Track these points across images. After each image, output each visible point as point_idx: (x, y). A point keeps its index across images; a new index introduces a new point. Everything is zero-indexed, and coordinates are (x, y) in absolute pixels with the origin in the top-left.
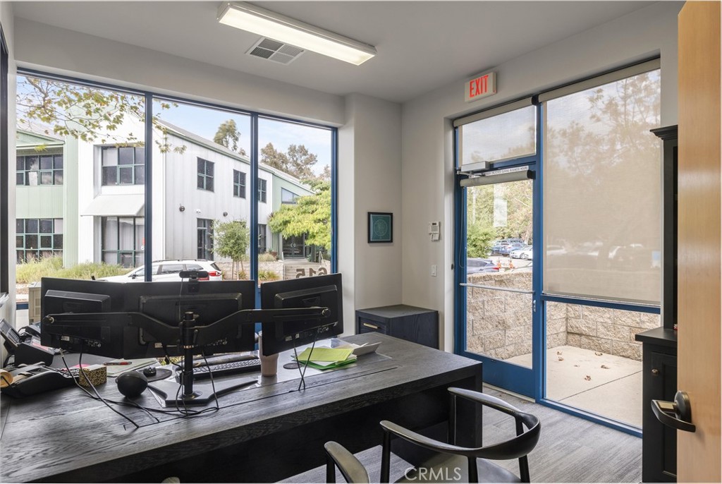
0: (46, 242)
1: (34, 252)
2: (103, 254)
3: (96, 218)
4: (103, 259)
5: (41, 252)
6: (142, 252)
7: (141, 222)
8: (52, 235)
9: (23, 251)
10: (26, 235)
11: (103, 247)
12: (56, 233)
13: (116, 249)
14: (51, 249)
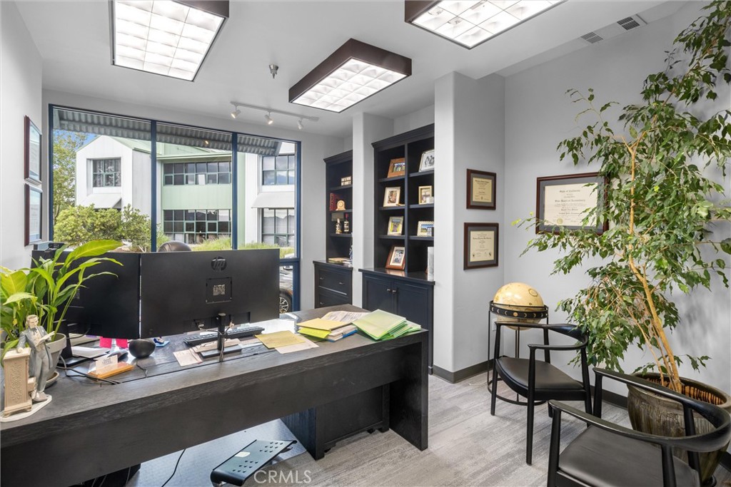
0: (212, 227)
1: (201, 235)
2: (263, 236)
3: (259, 209)
4: (263, 240)
5: (208, 234)
6: (293, 235)
7: (293, 213)
8: (217, 222)
9: (193, 234)
10: (197, 223)
11: (262, 232)
12: (220, 220)
13: (273, 233)
14: (217, 232)
